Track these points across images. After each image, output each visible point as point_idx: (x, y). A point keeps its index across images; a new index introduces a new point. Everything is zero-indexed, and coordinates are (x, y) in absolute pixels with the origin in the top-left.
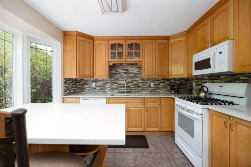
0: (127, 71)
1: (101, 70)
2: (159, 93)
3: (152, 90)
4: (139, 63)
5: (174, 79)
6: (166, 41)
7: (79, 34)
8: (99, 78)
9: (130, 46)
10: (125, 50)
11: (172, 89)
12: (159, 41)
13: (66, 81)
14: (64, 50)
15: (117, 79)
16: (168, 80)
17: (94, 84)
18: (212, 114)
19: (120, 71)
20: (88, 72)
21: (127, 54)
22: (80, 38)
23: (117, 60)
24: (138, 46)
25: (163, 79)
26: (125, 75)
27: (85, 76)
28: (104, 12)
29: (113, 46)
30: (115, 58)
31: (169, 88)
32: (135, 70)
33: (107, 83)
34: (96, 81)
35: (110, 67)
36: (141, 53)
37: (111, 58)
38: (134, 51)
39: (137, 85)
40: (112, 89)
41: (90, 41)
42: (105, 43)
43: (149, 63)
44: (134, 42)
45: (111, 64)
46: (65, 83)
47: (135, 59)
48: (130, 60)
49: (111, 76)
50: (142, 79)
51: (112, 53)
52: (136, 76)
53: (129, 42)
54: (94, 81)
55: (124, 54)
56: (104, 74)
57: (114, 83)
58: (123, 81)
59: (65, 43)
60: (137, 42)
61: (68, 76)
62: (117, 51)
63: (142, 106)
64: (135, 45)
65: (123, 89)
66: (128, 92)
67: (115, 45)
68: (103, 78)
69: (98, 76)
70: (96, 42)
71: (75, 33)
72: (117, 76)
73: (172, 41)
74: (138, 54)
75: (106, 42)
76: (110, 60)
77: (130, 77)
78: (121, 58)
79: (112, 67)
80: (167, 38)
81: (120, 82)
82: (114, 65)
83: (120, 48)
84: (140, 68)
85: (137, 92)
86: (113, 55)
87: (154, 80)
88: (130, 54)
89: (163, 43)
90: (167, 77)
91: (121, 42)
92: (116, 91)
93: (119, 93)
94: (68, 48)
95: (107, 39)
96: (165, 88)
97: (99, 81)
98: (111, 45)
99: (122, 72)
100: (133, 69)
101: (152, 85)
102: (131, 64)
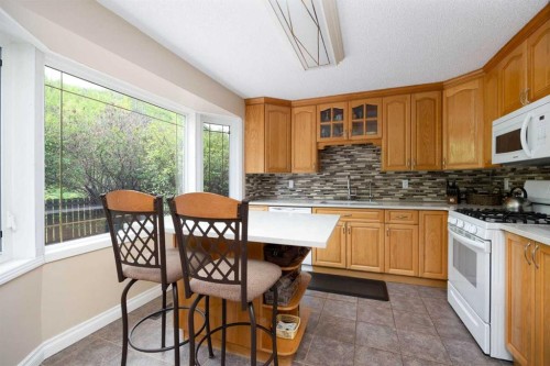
0: (352, 159)
1: (304, 159)
2: (421, 202)
3: (405, 195)
4: (375, 144)
5: (459, 172)
6: (434, 95)
7: (269, 101)
8: (301, 173)
9: (357, 111)
10: (347, 121)
11: (450, 194)
12: (419, 96)
13: (249, 178)
14: (246, 128)
15: (333, 174)
16: (442, 174)
17: (291, 182)
18: (511, 240)
19: (338, 158)
20: (281, 164)
21: (350, 127)
22: (270, 107)
23: (332, 141)
24: (372, 109)
25: (429, 173)
26: (349, 167)
27: (278, 170)
28: (306, 68)
29: (325, 115)
30: (329, 136)
31: (444, 191)
32: (368, 157)
33: (313, 181)
34: (295, 178)
35: (319, 151)
36: (379, 122)
37: (322, 136)
38: (364, 120)
39: (373, 184)
40: (324, 192)
41: (285, 109)
42: (311, 110)
43: (396, 142)
44: (363, 102)
45: (321, 148)
46: (248, 181)
47: (368, 136)
48: (357, 139)
49: (321, 167)
50: (383, 173)
51: (322, 127)
52: (370, 168)
53: (356, 104)
54: (291, 178)
55: (345, 128)
56: (309, 165)
57: (327, 181)
58: (344, 176)
59: (247, 117)
60: (371, 102)
61: (252, 171)
62: (331, 123)
63: (378, 225)
64: (365, 108)
65: (342, 193)
66: (353, 198)
67: (328, 113)
68: (307, 172)
69: (299, 169)
70: (296, 110)
71: (263, 101)
72: (334, 167)
73: (449, 93)
74: (372, 126)
75: (313, 107)
76: (319, 140)
77: (359, 169)
78: (341, 135)
79: (324, 155)
80: (439, 87)
81: (339, 180)
82: (327, 147)
83: (339, 117)
84: (378, 152)
85: (373, 199)
86: (325, 131)
87: (409, 175)
88: (357, 127)
89: (428, 100)
90: (437, 168)
91: (339, 106)
92: (330, 197)
93: (336, 199)
94: (252, 125)
95: (313, 103)
96: (436, 192)
97: (300, 178)
98: (322, 113)
99: (342, 161)
100: (363, 154)
101: (405, 184)
102: (360, 145)
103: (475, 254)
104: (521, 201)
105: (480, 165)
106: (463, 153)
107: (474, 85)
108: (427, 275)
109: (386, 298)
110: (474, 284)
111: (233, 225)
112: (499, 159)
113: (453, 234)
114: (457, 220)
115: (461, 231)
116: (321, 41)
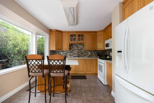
0: (77, 47)
1: (66, 46)
2: (92, 57)
3: (89, 56)
4: (83, 43)
5: (100, 51)
6: (95, 34)
7: (57, 31)
8: (64, 50)
9: (79, 35)
10: (77, 38)
11: (98, 55)
12: (92, 34)
13: (50, 51)
14: (50, 37)
15: (73, 51)
16: (97, 51)
17: (62, 53)
23: (73, 42)
24: (82, 35)
25: (94, 51)
26: (77, 49)
27: (59, 49)
28: (69, 25)
29: (71, 36)
30: (72, 41)
31: (97, 55)
32: (81, 47)
33: (68, 52)
34: (63, 51)
35: (70, 45)
36: (84, 39)
37: (70, 41)
38: (81, 38)
39: (82, 53)
40: (71, 55)
41: (61, 33)
42: (68, 34)
43: (87, 44)
44: (81, 34)
45: (70, 44)
47: (81, 42)
48: (79, 42)
49: (70, 49)
50: (85, 51)
51: (71, 39)
52: (82, 49)
55: (76, 39)
56: (67, 48)
57: (71, 52)
58: (76, 51)
59: (50, 34)
60: (82, 34)
62: (73, 38)
63: (84, 63)
64: (81, 35)
65: (75, 55)
66: (78, 57)
67: (72, 35)
68: (66, 50)
69: (64, 49)
70: (64, 34)
71: (55, 30)
72: (73, 49)
73: (98, 34)
74: (82, 39)
75: (68, 33)
76: (70, 42)
77: (79, 49)
78: (75, 41)
79: (71, 45)
80: (96, 32)
81: (74, 52)
82: (72, 44)
83: (75, 36)
84: (83, 45)
85: (82, 57)
87: (90, 51)
88: (79, 39)
89: (94, 34)
90: (96, 50)
91: (75, 34)
92: (72, 56)
93: (74, 57)
94: (52, 37)
95: (69, 32)
96: (95, 55)
97: (64, 51)
98: (71, 35)
99: (75, 47)
100: (80, 46)
101: (89, 53)
102: (79, 44)
103: (102, 66)
104: (109, 56)
105: (103, 49)
106: (100, 47)
108: (94, 73)
109: (86, 79)
110: (102, 72)
111: (63, 61)
112: (106, 48)
114: (99, 60)
115: (100, 62)
116: (74, 22)
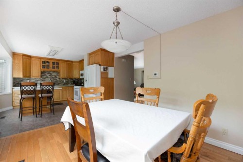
0: (51, 74)
1: (36, 74)
2: (68, 85)
3: (65, 83)
4: (58, 71)
5: (75, 79)
7: (24, 55)
9: (53, 63)
10: (51, 65)
11: (74, 83)
12: (68, 63)
14: (13, 62)
19: (46, 74)
20: (28, 75)
22: (25, 57)
23: (45, 69)
24: (58, 64)
26: (50, 76)
31: (72, 83)
32: (56, 74)
34: (30, 79)
35: (41, 72)
38: (55, 66)
39: (57, 81)
41: (29, 58)
42: (40, 60)
43: (63, 72)
44: (56, 61)
46: (13, 80)
47: (56, 69)
49: (41, 76)
50: (59, 79)
51: (43, 65)
52: (56, 77)
53: (53, 61)
55: (50, 67)
56: (38, 76)
57: (43, 80)
62: (46, 65)
64: (56, 63)
67: (45, 62)
69: (34, 77)
70: (33, 59)
71: (22, 54)
72: (45, 77)
73: (74, 63)
76: (42, 69)
77: (53, 77)
78: (48, 68)
79: (43, 73)
80: (72, 62)
81: (47, 80)
82: (44, 71)
83: (48, 63)
84: (58, 73)
86: (44, 67)
87: (65, 79)
88: (53, 67)
89: (70, 64)
90: (71, 78)
91: (48, 61)
94: (16, 61)
95: (41, 58)
97: (32, 79)
98: (43, 61)
99: (48, 75)
100: (54, 74)
101: (65, 81)
102: (53, 71)
103: (77, 91)
105: (79, 78)
106: (76, 75)
107: (78, 63)
109: (63, 104)
110: (77, 96)
112: (81, 77)
113: (75, 89)
114: (75, 87)
